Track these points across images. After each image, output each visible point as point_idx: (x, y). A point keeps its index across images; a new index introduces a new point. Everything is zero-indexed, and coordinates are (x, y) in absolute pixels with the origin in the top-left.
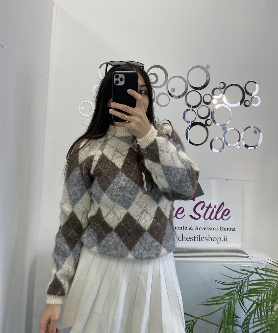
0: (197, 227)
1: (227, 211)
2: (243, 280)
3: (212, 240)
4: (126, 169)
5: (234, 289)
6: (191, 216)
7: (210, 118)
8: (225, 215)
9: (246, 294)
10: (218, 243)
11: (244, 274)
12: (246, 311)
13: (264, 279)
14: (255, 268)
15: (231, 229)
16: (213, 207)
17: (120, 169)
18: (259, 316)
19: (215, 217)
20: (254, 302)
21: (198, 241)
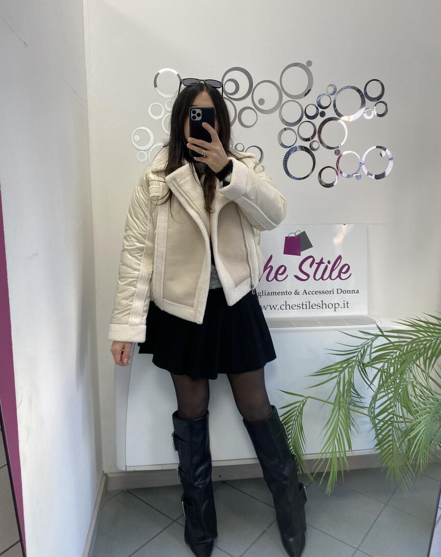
0: (305, 290)
1: (346, 267)
2: (364, 347)
3: (327, 306)
6: (296, 277)
7: (316, 138)
8: (343, 273)
9: (369, 363)
10: (335, 311)
12: (369, 383)
13: (391, 342)
14: (380, 331)
15: (353, 291)
16: (326, 263)
19: (330, 276)
20: (379, 370)
21: (308, 310)
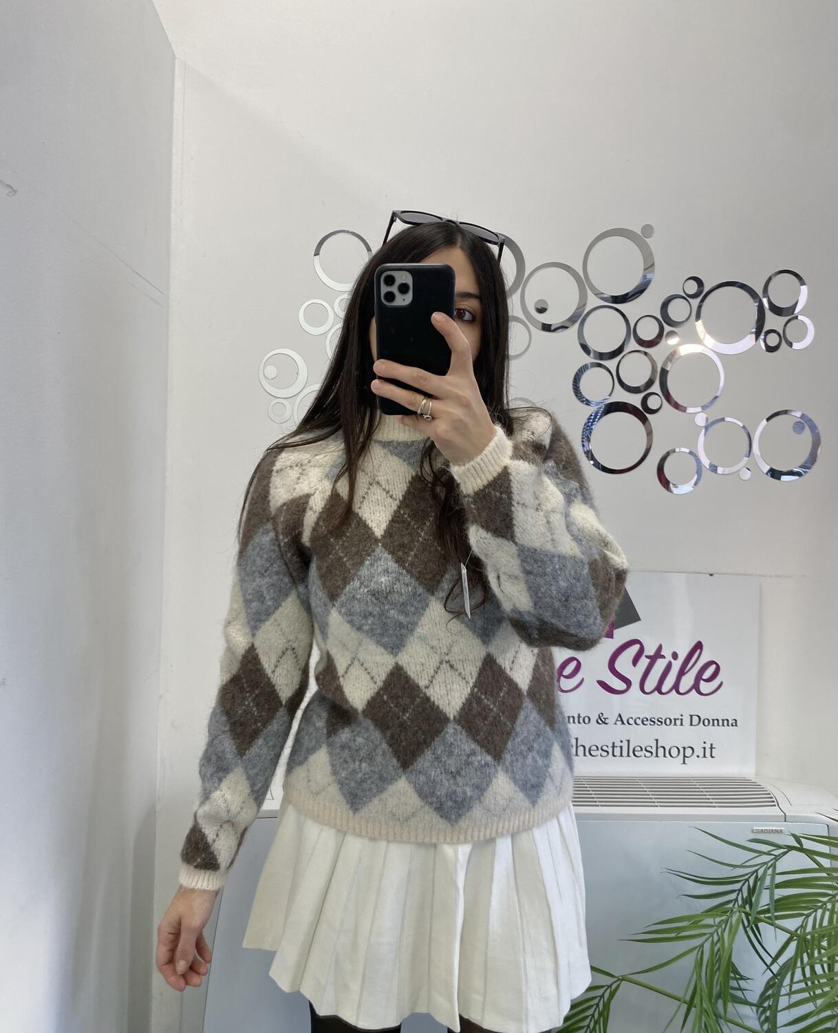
0: (620, 716)
1: (712, 669)
2: (756, 872)
3: (668, 753)
4: (396, 537)
5: (733, 896)
6: (603, 685)
7: (657, 388)
8: (705, 681)
9: (767, 911)
10: (684, 763)
11: (761, 853)
12: (769, 961)
13: (821, 868)
14: (794, 836)
15: (726, 722)
16: (669, 658)
17: (379, 538)
18: (808, 974)
19: (676, 687)
20: (792, 936)
21: (625, 759)
